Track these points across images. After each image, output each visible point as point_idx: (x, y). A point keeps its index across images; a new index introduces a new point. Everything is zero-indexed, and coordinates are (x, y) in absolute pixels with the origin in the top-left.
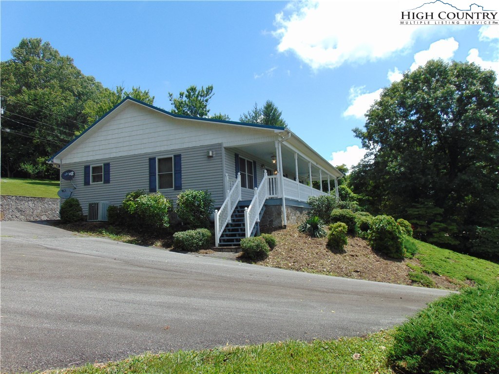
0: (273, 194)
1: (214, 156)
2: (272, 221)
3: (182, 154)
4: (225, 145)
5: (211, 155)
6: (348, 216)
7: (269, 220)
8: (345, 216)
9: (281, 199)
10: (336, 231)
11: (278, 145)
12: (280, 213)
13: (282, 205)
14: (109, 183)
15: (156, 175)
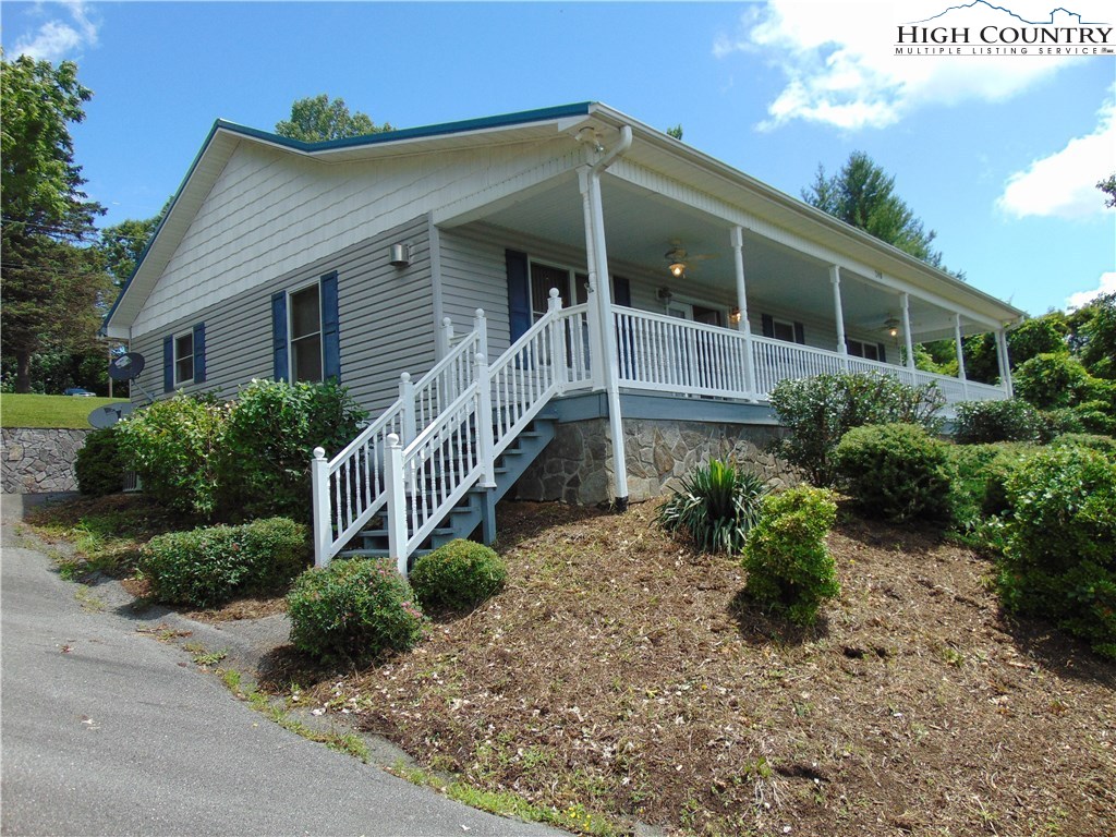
0: (579, 378)
1: (411, 261)
2: (575, 482)
3: (339, 270)
4: (437, 219)
5: (399, 257)
6: (897, 452)
7: (568, 477)
8: (884, 453)
9: (604, 395)
10: (772, 530)
11: (590, 182)
12: (601, 452)
13: (608, 418)
14: (204, 380)
15: (285, 346)
